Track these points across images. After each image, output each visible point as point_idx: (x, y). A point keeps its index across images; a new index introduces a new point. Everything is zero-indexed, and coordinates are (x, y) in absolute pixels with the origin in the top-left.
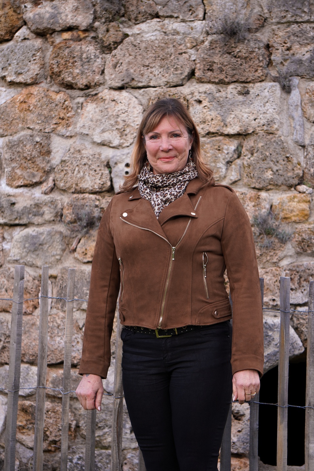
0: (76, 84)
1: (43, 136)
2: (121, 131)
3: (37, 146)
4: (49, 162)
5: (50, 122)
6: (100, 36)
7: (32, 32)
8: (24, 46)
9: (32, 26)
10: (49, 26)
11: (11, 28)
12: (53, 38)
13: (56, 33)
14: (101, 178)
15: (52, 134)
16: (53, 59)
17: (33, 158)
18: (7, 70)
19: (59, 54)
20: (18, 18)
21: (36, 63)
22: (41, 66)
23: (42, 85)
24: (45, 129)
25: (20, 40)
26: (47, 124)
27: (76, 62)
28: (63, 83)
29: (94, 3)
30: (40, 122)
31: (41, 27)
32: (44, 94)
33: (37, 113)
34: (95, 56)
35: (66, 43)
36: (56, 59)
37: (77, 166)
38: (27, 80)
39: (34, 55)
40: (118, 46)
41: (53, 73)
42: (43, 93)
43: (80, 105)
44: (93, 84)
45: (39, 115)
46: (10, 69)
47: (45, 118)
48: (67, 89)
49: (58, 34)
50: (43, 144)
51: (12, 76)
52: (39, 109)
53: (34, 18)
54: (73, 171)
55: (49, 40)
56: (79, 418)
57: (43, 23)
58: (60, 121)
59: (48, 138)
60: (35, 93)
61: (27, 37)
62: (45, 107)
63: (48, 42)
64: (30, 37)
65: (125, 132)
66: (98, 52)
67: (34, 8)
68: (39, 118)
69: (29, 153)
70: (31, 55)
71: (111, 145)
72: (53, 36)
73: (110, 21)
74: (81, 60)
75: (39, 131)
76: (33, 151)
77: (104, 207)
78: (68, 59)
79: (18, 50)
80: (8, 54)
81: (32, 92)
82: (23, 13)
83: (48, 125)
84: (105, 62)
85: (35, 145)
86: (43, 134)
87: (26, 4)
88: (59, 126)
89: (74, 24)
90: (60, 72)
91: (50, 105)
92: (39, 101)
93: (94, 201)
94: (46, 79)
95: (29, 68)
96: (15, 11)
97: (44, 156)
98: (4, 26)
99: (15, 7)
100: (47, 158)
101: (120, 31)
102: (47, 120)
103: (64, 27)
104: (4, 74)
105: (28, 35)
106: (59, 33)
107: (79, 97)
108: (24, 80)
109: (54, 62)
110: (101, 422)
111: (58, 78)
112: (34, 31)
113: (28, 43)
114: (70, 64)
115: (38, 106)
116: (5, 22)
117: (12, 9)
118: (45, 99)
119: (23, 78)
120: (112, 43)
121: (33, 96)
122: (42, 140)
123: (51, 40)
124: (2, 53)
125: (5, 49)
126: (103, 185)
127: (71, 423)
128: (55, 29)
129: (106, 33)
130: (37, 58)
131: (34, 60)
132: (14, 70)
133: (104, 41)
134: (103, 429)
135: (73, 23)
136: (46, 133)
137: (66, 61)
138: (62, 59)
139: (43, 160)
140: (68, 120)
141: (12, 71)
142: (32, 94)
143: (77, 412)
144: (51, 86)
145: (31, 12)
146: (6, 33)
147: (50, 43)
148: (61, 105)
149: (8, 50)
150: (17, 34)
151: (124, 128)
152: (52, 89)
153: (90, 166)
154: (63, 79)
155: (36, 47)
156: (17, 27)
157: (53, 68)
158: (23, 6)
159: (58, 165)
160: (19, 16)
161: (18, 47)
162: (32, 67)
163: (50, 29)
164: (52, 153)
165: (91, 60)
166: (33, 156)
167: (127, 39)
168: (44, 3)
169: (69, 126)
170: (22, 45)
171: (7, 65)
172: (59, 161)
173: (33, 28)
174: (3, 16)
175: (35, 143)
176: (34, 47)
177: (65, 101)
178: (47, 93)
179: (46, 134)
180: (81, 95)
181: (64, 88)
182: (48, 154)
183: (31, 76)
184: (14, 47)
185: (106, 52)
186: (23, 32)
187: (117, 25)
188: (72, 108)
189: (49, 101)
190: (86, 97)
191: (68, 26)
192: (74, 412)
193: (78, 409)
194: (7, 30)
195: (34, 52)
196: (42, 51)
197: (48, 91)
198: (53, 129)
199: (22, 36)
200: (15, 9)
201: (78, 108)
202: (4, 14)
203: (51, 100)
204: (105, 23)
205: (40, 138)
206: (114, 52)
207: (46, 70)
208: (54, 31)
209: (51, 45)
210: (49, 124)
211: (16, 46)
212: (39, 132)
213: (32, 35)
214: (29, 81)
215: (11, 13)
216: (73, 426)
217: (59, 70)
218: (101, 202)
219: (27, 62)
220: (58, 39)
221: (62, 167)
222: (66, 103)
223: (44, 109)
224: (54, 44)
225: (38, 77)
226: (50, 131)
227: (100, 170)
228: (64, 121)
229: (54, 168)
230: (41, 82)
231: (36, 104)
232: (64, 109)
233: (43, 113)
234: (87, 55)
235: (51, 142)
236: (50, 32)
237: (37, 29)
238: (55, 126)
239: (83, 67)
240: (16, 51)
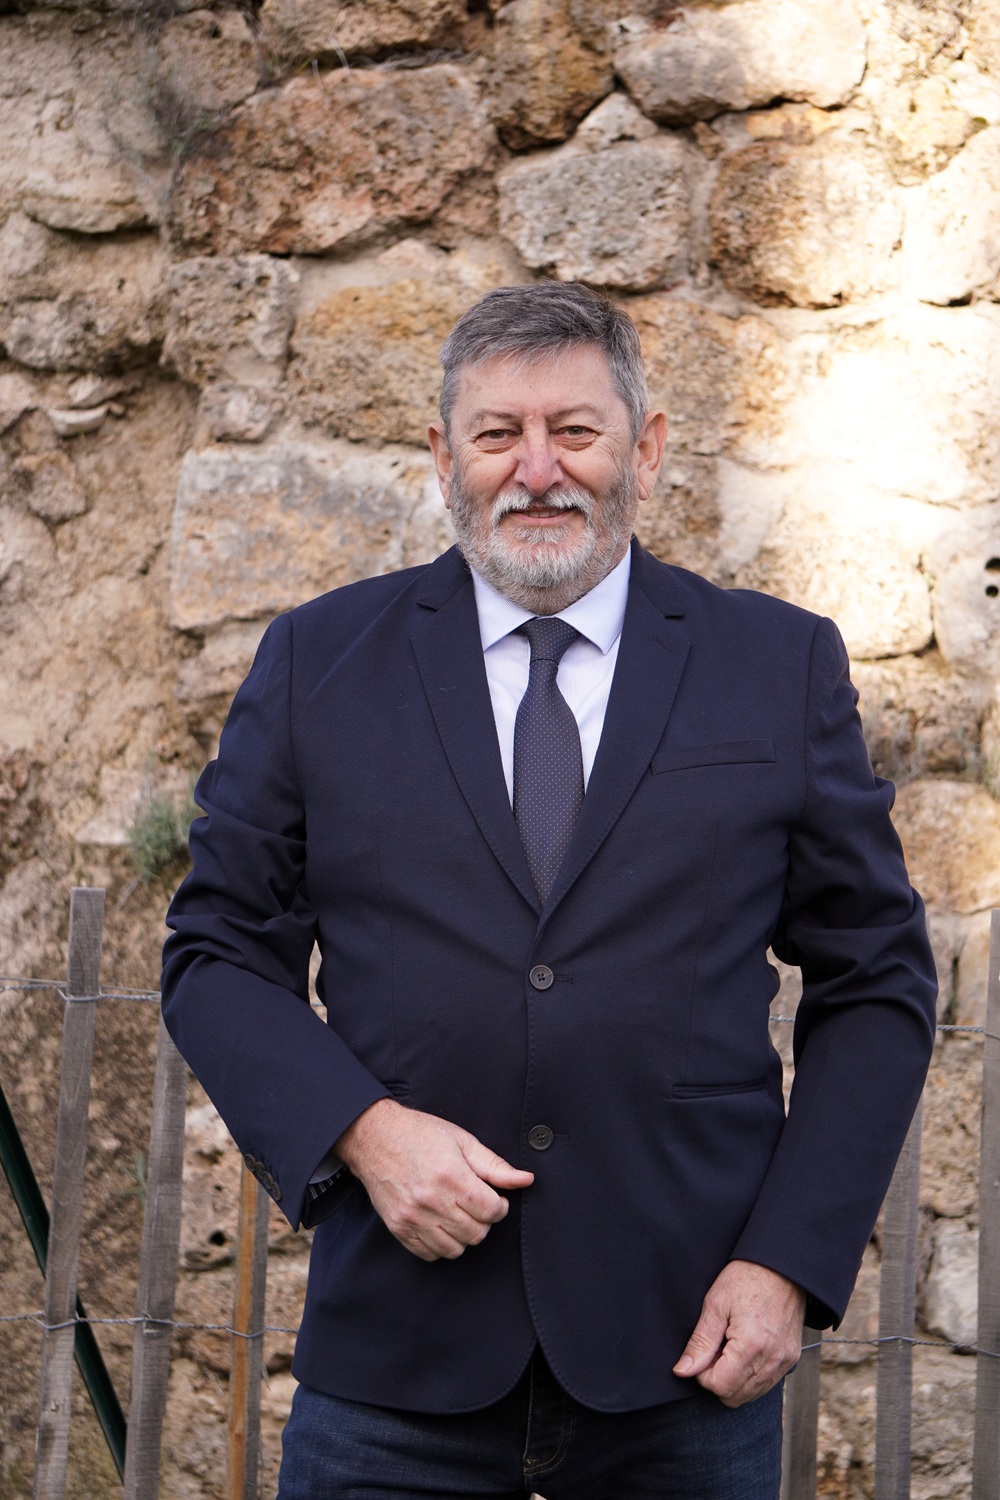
0: (805, 290)
1: (697, 466)
2: (970, 447)
3: (676, 501)
4: (715, 554)
5: (714, 418)
6: (887, 126)
7: (644, 113)
8: (621, 161)
9: (647, 94)
10: (710, 94)
11: (570, 103)
12: (715, 132)
13: (729, 117)
14: (900, 608)
15: (720, 460)
16: (726, 207)
17: (661, 540)
18: (561, 241)
19: (743, 188)
20: (596, 69)
21: (665, 220)
22: (683, 229)
23: (683, 292)
24: (698, 441)
25: (605, 140)
26: (706, 424)
27: (805, 213)
28: (757, 287)
29: (866, 16)
30: (680, 418)
31: (681, 98)
32: (692, 325)
33: (668, 388)
34: (870, 195)
35: (766, 150)
36: (734, 204)
37: (819, 566)
38: (635, 275)
39: (659, 190)
40: (949, 159)
41: (725, 252)
42: (688, 322)
43: (812, 361)
44: (861, 288)
45: (679, 394)
46: (575, 240)
47: (700, 403)
48: (766, 307)
49: (734, 122)
50: (695, 494)
51: (581, 264)
52: (678, 373)
53: (658, 66)
54: (802, 586)
55: (701, 141)
56: (860, 1436)
57: (690, 84)
58: (751, 414)
59: (710, 471)
60: (661, 321)
61: (629, 131)
62: (696, 367)
63: (700, 148)
64: (637, 132)
65: (986, 453)
66: (879, 181)
67: (654, 35)
68: (678, 405)
69: (648, 524)
70: (649, 192)
71: (935, 497)
72: (716, 126)
73: (922, 75)
74: (824, 209)
75: (676, 448)
76: (660, 516)
77: (915, 707)
78: (779, 206)
79: (603, 175)
80: (567, 190)
81: (647, 318)
82: (614, 51)
83: (711, 429)
84: (904, 215)
85: (669, 496)
86: (693, 458)
87: (624, 22)
88: (744, 432)
89: (800, 88)
90: (751, 248)
91: (713, 361)
92: (676, 348)
93: (879, 687)
94: (693, 273)
95: (641, 236)
96: (587, 46)
97: (699, 534)
98: (550, 97)
99: (588, 30)
100: (709, 540)
101: (954, 108)
102: (704, 412)
103: (759, 96)
104: (550, 258)
105: (633, 125)
106: (736, 117)
107: (806, 332)
108: (626, 276)
109: (731, 214)
110: (941, 1449)
111: (740, 269)
112: (653, 112)
113: (634, 150)
114: (786, 222)
115: (672, 365)
116: (553, 82)
117: (576, 38)
118: (694, 342)
119: (621, 270)
120: (933, 151)
121: (651, 330)
122: (692, 479)
123: (715, 140)
124: (546, 184)
125: (555, 174)
126: (905, 631)
127: (834, 1449)
128: (729, 104)
129: (908, 114)
130: (669, 201)
131: (660, 208)
132: (588, 243)
133: (900, 143)
134: (948, 1474)
135: (795, 82)
136: (703, 455)
137: (773, 211)
138: (757, 204)
139: (699, 548)
140: (774, 412)
141: (580, 247)
142: (647, 323)
143: (848, 1413)
144: (710, 298)
145: (644, 47)
146: (555, 120)
147: (709, 150)
148: (753, 360)
149: (567, 176)
150: (592, 121)
151: (981, 439)
152: (715, 307)
153: (862, 568)
154: (757, 275)
155: (666, 166)
156: (591, 98)
157: (727, 236)
158: (613, 27)
159: (747, 566)
160: (602, 62)
161: (602, 166)
162: (653, 232)
163: (711, 102)
164: (725, 525)
165: (857, 208)
166: (659, 534)
167: (983, 134)
168: (688, 14)
169: (778, 432)
170: (614, 156)
171: (562, 226)
172: (753, 551)
173: (654, 100)
174: (545, 62)
175: (668, 490)
176: (658, 164)
177: (764, 348)
178: (701, 321)
179: (707, 461)
180: (814, 327)
181: (756, 302)
182: (713, 527)
183: (650, 263)
184: (587, 165)
185: (905, 181)
186: (612, 114)
187: (943, 89)
188: (786, 372)
189: (710, 348)
190: (831, 332)
191: (777, 92)
192: (837, 1414)
193: (853, 1401)
194: (556, 109)
195: (659, 183)
196: (685, 179)
197: (702, 313)
198: (726, 443)
199: (614, 127)
200: (590, 38)
201: (804, 370)
202: (547, 56)
203: (716, 345)
204: (899, 82)
205: (684, 473)
206: (936, 180)
207: (696, 242)
208: (723, 110)
209: (712, 159)
210: (713, 425)
211: (593, 163)
212: (676, 452)
213: (648, 125)
214: (641, 280)
215: (573, 49)
216: (843, 1462)
217: (747, 243)
218: (903, 690)
219: (636, 215)
220: (735, 140)
221: (764, 572)
222: (769, 353)
223: (694, 374)
224: (722, 155)
225: (672, 265)
226: (716, 448)
227: (900, 581)
228: (762, 414)
229: (733, 576)
230: (675, 285)
231: (663, 356)
232: (762, 374)
233: (689, 389)
234: (842, 192)
235: (721, 484)
236: (710, 113)
237: (670, 103)
238: (733, 432)
239: (830, 231)
240: (596, 178)
